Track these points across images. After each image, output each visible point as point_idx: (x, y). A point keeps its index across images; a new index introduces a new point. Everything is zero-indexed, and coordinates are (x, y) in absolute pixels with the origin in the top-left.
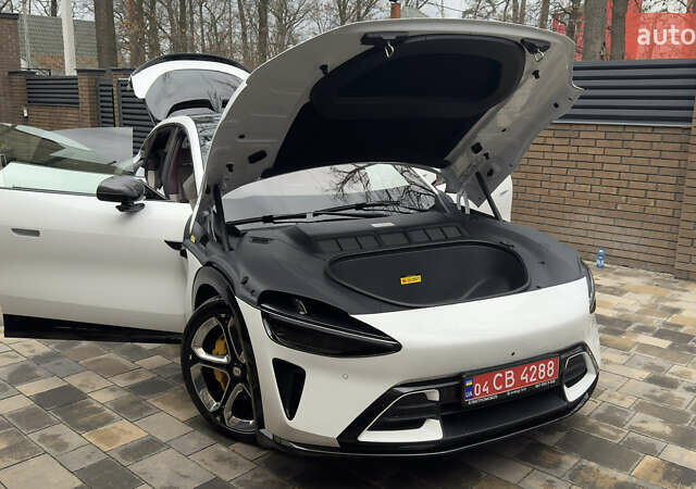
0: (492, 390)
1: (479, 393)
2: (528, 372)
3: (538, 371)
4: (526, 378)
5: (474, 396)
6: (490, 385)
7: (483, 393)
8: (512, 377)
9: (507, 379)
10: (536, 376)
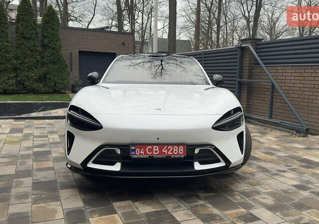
0: (146, 153)
1: (138, 154)
2: (167, 148)
3: (173, 150)
4: (166, 151)
5: (135, 154)
6: (145, 151)
7: (140, 154)
8: (157, 150)
9: (154, 150)
10: (172, 151)
